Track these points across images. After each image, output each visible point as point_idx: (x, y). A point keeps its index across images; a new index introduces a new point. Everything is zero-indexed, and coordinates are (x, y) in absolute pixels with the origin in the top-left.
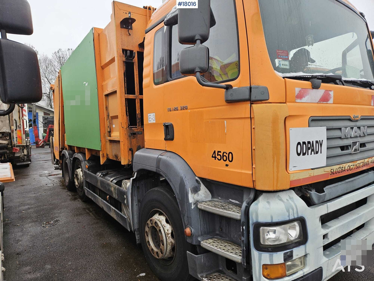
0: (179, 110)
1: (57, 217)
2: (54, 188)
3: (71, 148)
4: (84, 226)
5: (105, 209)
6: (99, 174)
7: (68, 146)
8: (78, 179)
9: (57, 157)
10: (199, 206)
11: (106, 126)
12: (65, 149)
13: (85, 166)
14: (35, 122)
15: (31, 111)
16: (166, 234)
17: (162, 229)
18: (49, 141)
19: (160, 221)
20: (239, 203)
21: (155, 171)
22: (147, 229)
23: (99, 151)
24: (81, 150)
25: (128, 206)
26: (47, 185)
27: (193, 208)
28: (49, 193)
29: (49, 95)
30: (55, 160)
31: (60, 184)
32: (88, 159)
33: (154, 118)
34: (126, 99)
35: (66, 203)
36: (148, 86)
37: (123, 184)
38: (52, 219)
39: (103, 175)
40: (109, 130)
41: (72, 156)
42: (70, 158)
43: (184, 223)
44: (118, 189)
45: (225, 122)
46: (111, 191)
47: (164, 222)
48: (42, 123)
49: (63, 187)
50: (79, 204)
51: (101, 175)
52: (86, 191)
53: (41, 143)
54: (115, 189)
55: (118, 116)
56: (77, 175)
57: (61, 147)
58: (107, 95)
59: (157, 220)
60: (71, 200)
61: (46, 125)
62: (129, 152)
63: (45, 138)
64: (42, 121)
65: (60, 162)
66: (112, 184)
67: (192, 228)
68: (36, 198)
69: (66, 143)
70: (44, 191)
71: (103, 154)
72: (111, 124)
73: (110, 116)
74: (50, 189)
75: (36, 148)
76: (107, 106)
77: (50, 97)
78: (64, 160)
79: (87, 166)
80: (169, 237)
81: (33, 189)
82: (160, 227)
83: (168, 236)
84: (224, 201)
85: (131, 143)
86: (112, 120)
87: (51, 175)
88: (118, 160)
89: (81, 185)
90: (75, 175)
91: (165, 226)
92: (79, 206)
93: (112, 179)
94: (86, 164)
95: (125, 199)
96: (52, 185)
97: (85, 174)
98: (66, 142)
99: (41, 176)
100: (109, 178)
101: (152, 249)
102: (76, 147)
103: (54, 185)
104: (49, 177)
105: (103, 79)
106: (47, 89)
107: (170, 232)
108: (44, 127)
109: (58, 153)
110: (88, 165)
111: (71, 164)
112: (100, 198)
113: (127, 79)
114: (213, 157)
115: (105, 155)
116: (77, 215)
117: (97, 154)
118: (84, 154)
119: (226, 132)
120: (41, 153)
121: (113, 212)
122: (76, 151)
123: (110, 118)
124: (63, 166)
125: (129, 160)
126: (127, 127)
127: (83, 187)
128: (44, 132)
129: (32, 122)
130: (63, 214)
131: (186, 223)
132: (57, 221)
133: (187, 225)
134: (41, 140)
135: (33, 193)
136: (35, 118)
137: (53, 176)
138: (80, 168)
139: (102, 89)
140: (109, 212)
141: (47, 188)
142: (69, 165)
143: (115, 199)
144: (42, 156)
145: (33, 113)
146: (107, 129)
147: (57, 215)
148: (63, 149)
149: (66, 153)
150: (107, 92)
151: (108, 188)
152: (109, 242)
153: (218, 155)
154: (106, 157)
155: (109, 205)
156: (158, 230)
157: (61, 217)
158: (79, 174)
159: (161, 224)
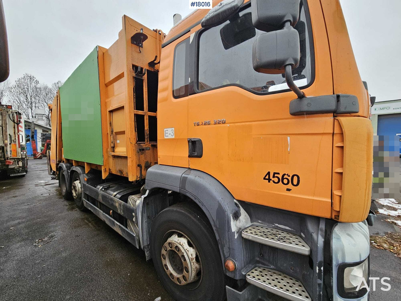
0: (213, 125)
1: (52, 232)
2: (49, 198)
3: (68, 161)
4: (84, 241)
5: (107, 222)
6: (100, 187)
7: (66, 159)
8: (76, 191)
9: (54, 169)
10: (243, 235)
11: (109, 141)
12: (62, 162)
13: (84, 179)
14: (33, 137)
15: (30, 128)
16: (190, 259)
17: (185, 254)
18: (46, 153)
19: (182, 244)
20: (290, 229)
21: (178, 191)
22: (163, 252)
23: (101, 166)
24: (81, 164)
25: (137, 224)
26: (42, 195)
27: (236, 237)
28: (44, 203)
29: (48, 116)
30: (52, 171)
31: (56, 193)
32: (88, 173)
33: (173, 132)
34: (135, 114)
35: (63, 214)
36: (165, 99)
37: (130, 200)
38: (46, 234)
39: (105, 189)
40: (112, 145)
41: (70, 169)
42: (67, 170)
43: (224, 254)
44: (124, 205)
45: (289, 138)
46: (116, 207)
47: (186, 246)
48: (40, 138)
49: (60, 197)
50: (76, 214)
51: (102, 188)
52: (85, 203)
53: (38, 155)
54: (120, 205)
55: (125, 131)
56: (75, 187)
57: (58, 160)
58: (111, 112)
59: (177, 243)
60: (68, 210)
61: (44, 140)
62: (137, 168)
63: (43, 151)
64: (40, 137)
65: (57, 173)
66: (116, 199)
67: (236, 261)
68: (30, 210)
69: (63, 157)
70: (38, 202)
71: (105, 169)
72: (115, 139)
73: (114, 132)
74: (46, 199)
75: (34, 159)
76: (111, 122)
77: (49, 118)
78: (61, 172)
79: (86, 179)
80: (194, 263)
81: (27, 200)
82: (183, 253)
83: (192, 262)
84: (268, 226)
85: (139, 159)
86: (116, 136)
87: (47, 185)
88: (124, 175)
89: (79, 196)
90: (72, 187)
91: (188, 251)
92: (77, 216)
93: (115, 193)
94: (85, 177)
95: (133, 216)
96: (48, 194)
97: (83, 186)
98: (63, 155)
99: (36, 185)
100: (112, 193)
101: (171, 274)
102: (75, 161)
103: (50, 194)
104: (45, 187)
105: (107, 96)
106: (47, 111)
107: (194, 256)
108: (42, 142)
109: (55, 166)
110: (87, 177)
111: (68, 177)
112: (102, 211)
113: (136, 94)
114: (265, 179)
115: (107, 169)
116: (75, 227)
117: (97, 168)
118: (83, 167)
119: (289, 150)
120: (39, 164)
121: (117, 227)
122: (74, 165)
123: (114, 133)
124: (60, 177)
125: (137, 176)
126: (136, 142)
127: (81, 198)
128: (42, 146)
129: (30, 137)
130: (59, 227)
131: (227, 255)
132: (52, 236)
133: (227, 257)
134: (39, 153)
135: (27, 204)
136: (33, 134)
137: (49, 186)
138: (78, 180)
139: (106, 106)
140: (113, 226)
141: (42, 198)
142: (66, 177)
143: (119, 215)
144: (40, 166)
145: (32, 130)
146: (111, 145)
147: (52, 229)
148: (60, 161)
149: (63, 166)
150: (111, 107)
151: (111, 203)
152: (113, 258)
153: (274, 177)
154: (108, 172)
155: (113, 220)
156: (180, 255)
157: (57, 231)
158: (77, 186)
159: (183, 248)
